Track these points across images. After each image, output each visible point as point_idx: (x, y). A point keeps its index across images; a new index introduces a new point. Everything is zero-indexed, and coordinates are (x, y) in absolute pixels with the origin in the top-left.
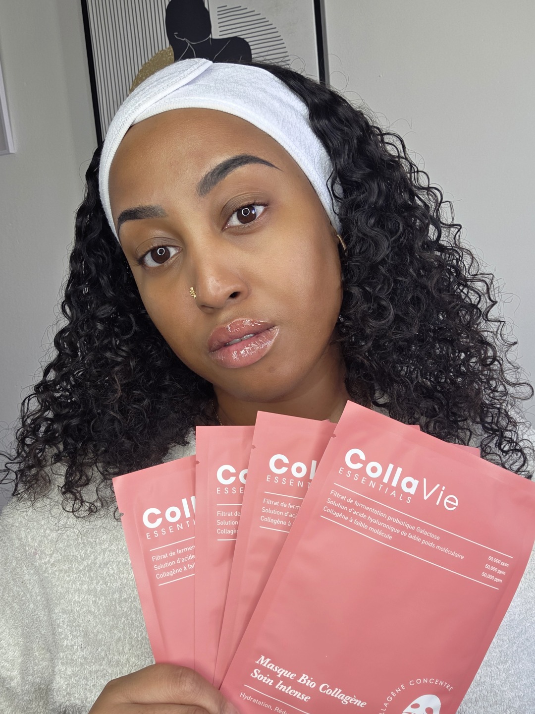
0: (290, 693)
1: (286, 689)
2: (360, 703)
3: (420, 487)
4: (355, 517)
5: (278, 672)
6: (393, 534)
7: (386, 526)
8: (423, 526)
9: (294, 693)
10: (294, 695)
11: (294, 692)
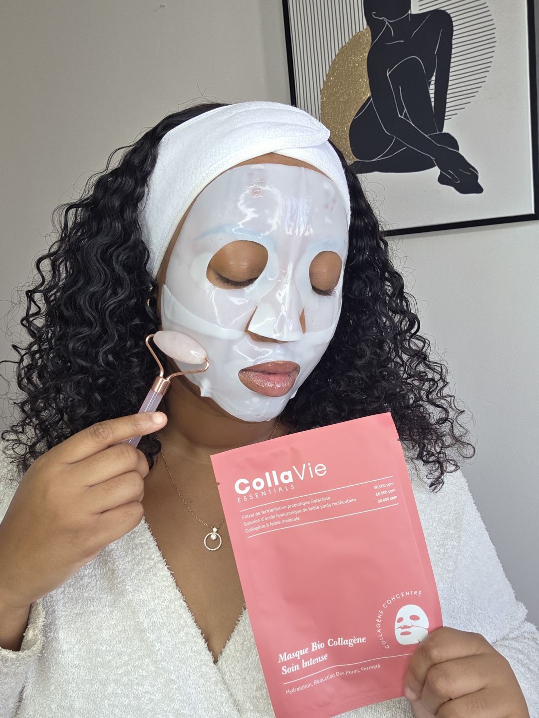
0: (314, 663)
1: (310, 663)
2: (362, 640)
3: (294, 474)
4: (269, 521)
5: (296, 656)
6: (298, 515)
7: (290, 513)
8: (314, 497)
9: (316, 661)
10: (317, 662)
11: (316, 659)
